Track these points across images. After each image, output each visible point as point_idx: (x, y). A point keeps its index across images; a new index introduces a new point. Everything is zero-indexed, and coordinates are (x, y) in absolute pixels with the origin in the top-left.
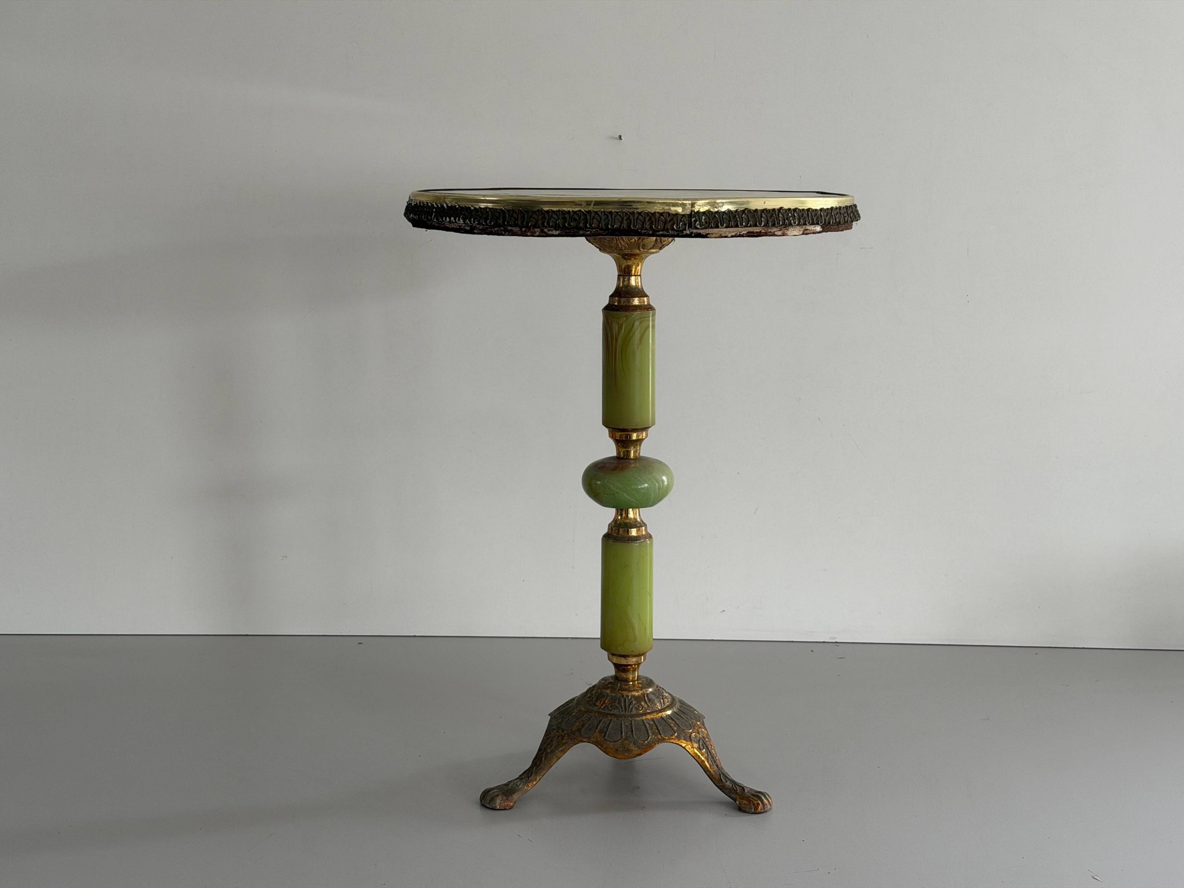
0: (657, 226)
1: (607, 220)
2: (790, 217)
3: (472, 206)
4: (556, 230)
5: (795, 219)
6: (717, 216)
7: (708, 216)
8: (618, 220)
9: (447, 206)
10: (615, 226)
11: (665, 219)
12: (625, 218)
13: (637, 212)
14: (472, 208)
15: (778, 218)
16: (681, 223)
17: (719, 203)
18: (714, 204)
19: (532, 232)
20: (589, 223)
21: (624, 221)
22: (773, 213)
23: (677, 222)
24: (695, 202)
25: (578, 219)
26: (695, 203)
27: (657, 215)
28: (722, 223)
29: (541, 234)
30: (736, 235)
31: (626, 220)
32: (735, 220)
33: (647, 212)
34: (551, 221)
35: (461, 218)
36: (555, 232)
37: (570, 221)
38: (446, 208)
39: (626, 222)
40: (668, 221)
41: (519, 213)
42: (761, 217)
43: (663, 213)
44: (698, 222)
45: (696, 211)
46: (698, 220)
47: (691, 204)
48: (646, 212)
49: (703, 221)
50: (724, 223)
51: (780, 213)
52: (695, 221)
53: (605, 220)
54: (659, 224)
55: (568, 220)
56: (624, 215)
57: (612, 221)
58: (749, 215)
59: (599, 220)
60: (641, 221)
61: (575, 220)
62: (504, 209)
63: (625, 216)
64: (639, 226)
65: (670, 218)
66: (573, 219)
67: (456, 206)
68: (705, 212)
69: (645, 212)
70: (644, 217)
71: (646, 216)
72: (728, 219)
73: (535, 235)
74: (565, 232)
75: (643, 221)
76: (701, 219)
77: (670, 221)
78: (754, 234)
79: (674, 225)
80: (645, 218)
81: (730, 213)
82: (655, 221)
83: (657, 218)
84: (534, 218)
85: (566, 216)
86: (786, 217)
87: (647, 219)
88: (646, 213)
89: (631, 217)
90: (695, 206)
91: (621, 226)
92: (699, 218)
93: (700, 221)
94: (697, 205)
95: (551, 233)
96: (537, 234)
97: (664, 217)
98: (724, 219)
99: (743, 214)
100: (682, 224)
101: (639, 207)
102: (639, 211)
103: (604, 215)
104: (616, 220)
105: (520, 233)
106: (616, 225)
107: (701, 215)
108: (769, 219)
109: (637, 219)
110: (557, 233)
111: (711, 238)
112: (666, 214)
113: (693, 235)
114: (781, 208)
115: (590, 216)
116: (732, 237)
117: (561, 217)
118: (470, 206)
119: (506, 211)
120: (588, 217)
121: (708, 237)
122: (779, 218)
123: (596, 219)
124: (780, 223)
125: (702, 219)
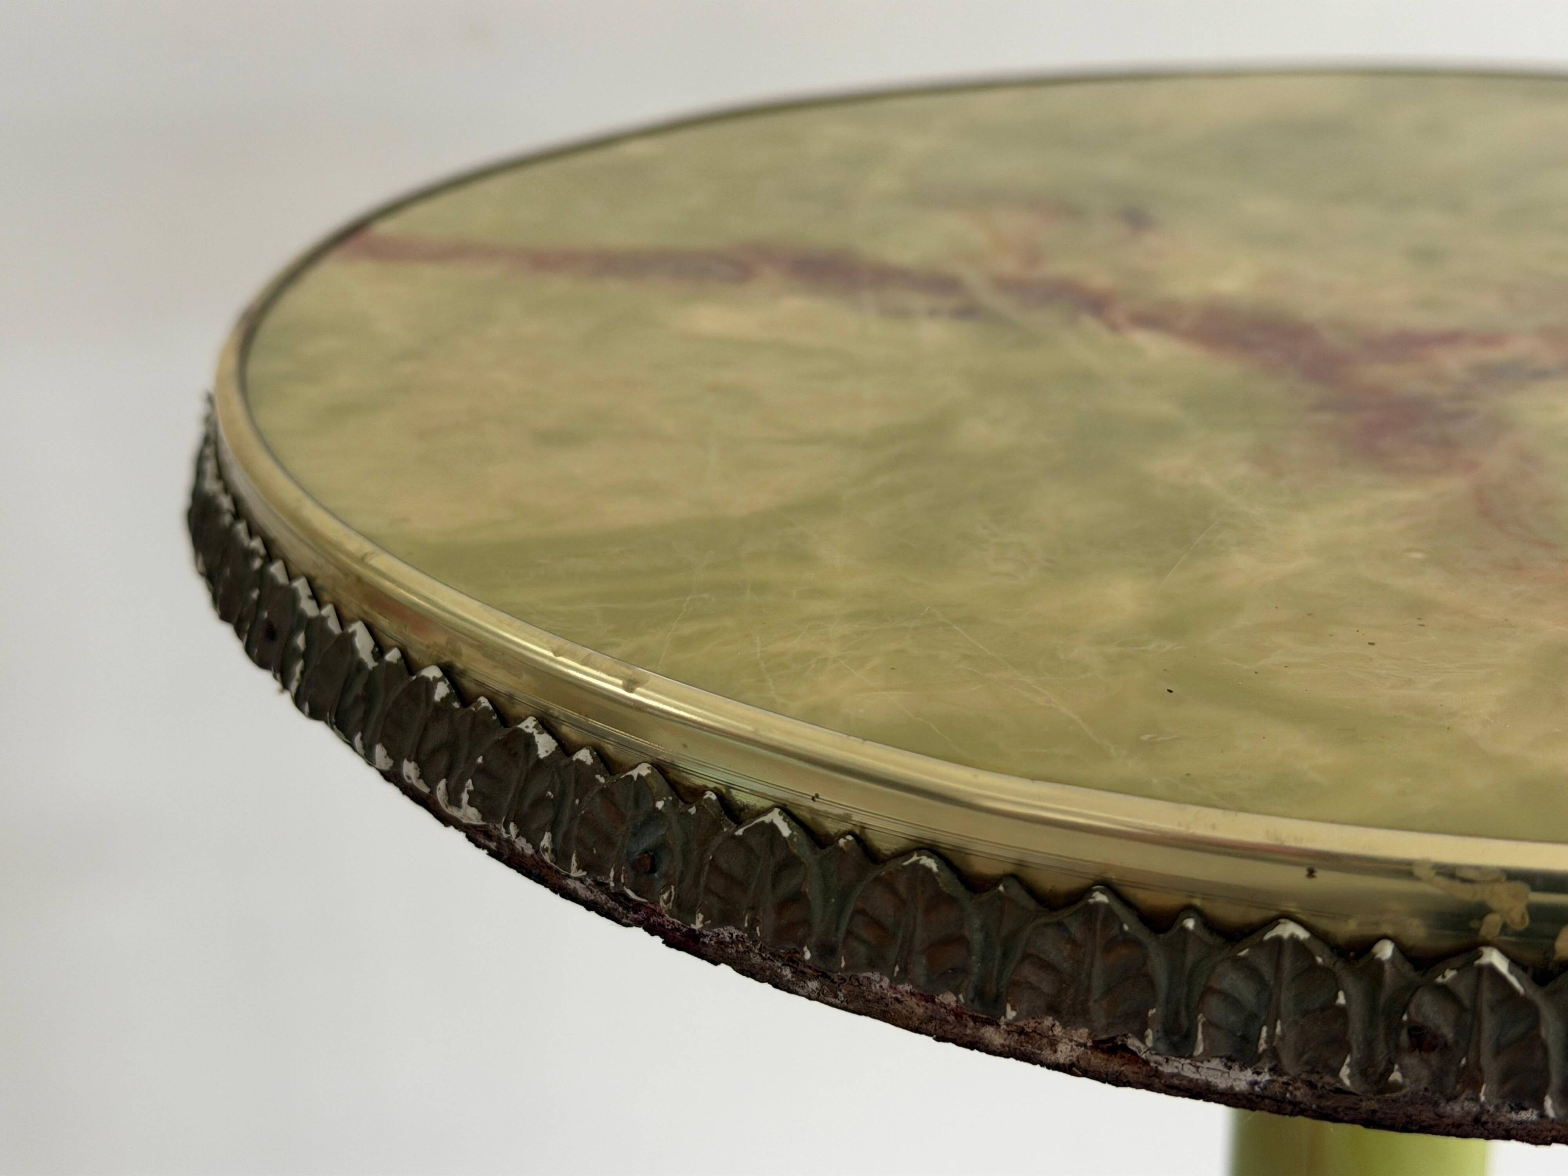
3: (546, 724)
9: (379, 651)
14: (545, 745)
20: (1556, 1080)
25: (1448, 1032)
29: (1097, 1060)
34: (1201, 1018)
35: (465, 797)
37: (1381, 1052)
38: (371, 664)
41: (911, 892)
55: (1356, 1025)
61: (1423, 1039)
62: (786, 831)
66: (1404, 1037)
67: (429, 688)
73: (1047, 1054)
74: (1311, 1085)
84: (1045, 965)
85: (1341, 1000)
96: (1064, 1052)
105: (920, 1011)
117: (1286, 998)
118: (529, 725)
119: (804, 851)
120: (1554, 1029)
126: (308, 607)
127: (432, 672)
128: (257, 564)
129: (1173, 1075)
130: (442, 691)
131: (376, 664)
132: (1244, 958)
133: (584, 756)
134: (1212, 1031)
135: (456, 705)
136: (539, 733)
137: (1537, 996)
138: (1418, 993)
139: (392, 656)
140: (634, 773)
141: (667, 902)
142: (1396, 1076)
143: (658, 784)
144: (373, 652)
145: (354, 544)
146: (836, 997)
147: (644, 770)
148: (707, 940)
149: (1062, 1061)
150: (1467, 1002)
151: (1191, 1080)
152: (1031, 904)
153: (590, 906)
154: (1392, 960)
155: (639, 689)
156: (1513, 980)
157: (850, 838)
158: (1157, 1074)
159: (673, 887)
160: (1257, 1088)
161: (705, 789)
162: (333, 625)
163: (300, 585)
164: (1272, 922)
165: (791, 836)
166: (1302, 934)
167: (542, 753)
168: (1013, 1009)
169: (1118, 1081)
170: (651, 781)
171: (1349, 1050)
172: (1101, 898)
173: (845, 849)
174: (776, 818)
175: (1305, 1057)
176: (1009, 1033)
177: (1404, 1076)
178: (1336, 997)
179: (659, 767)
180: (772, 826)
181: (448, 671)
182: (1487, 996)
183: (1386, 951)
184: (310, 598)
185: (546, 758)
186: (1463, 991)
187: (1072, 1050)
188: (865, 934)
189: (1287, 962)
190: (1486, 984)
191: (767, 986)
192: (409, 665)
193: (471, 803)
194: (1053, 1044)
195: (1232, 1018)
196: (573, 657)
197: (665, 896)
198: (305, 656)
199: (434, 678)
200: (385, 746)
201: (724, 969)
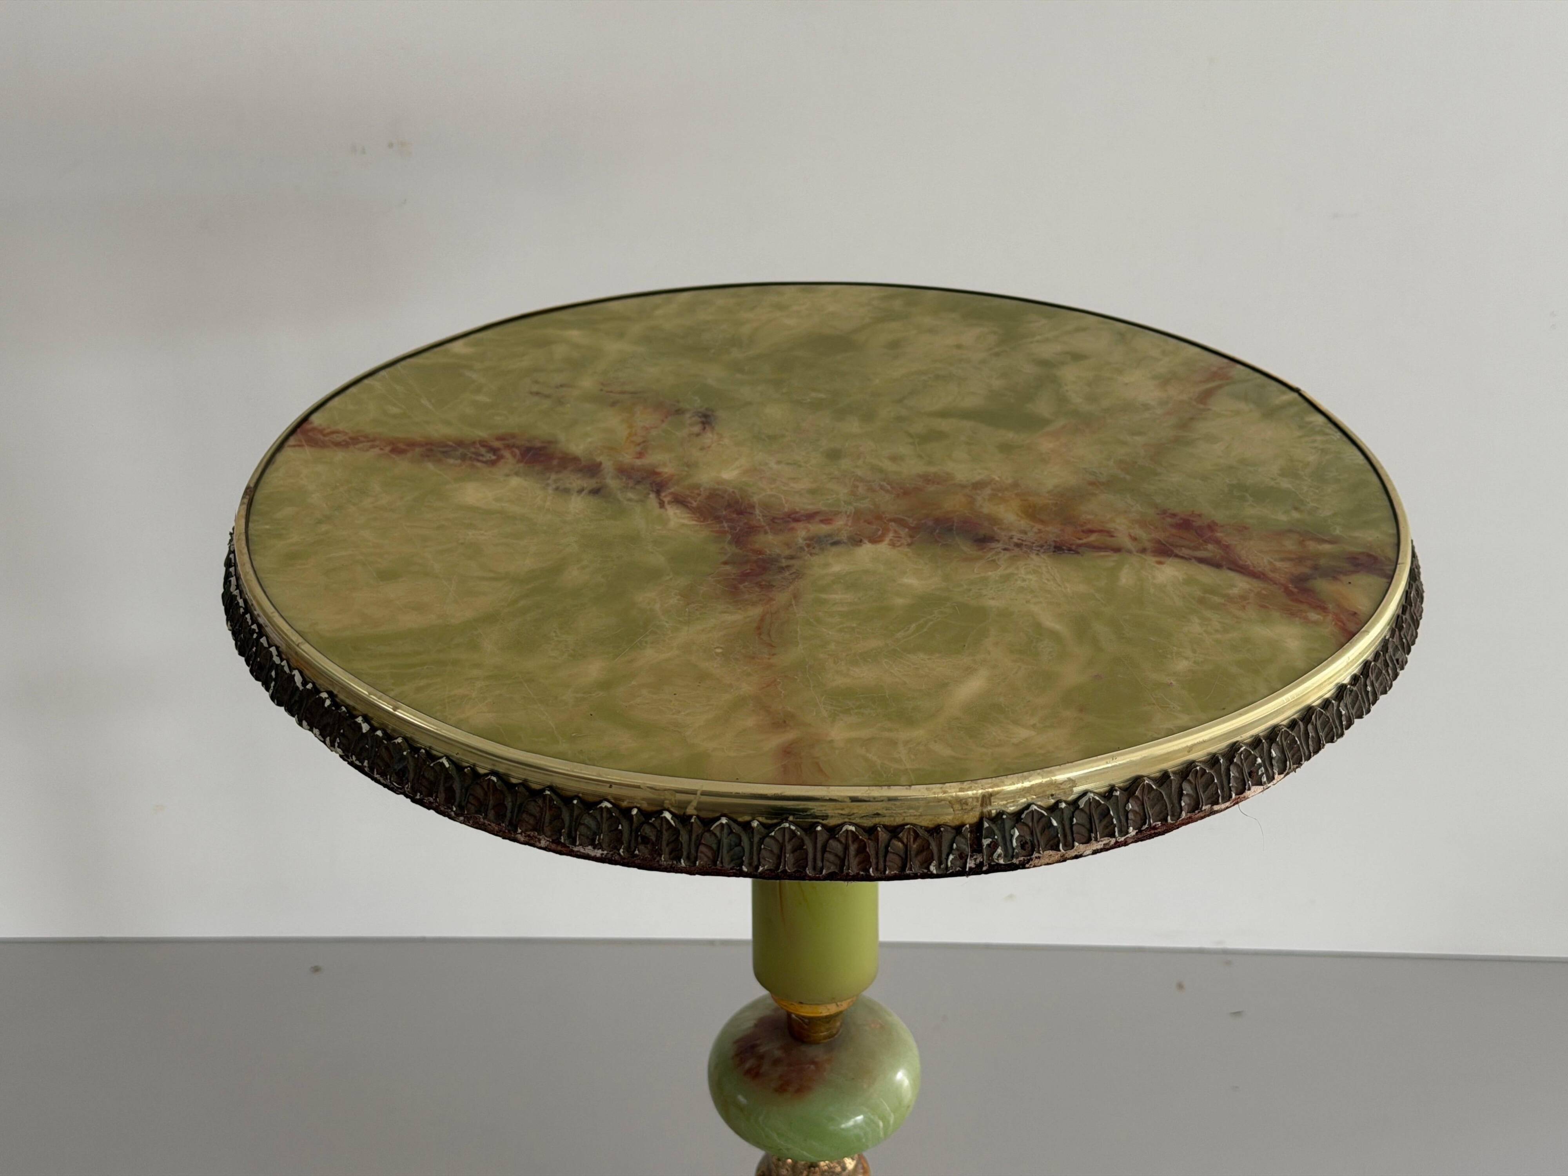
0: (881, 866)
1: (737, 849)
2: (1260, 766)
3: (366, 719)
4: (595, 847)
5: (1272, 765)
6: (1055, 823)
7: (1030, 824)
8: (771, 851)
9: (305, 683)
10: (761, 869)
11: (906, 846)
12: (789, 847)
13: (823, 826)
14: (365, 728)
15: (1225, 783)
16: (951, 857)
17: (1064, 782)
18: (1046, 789)
19: (529, 836)
20: (685, 854)
21: (788, 855)
22: (1212, 772)
23: (940, 851)
24: (990, 790)
25: (653, 838)
26: (991, 795)
27: (883, 835)
28: (1069, 838)
29: (553, 846)
30: (1107, 847)
31: (794, 851)
32: (1104, 822)
33: (853, 828)
34: (578, 833)
35: (336, 745)
36: (589, 850)
37: (632, 844)
38: (301, 688)
39: (792, 855)
40: (913, 853)
41: (489, 788)
42: (1180, 795)
43: (902, 826)
44: (999, 851)
45: (994, 812)
46: (1000, 840)
47: (980, 799)
48: (852, 831)
49: (1015, 844)
50: (1074, 841)
51: (1232, 768)
52: (993, 847)
53: (730, 849)
54: (888, 863)
55: (626, 836)
56: (787, 837)
57: (751, 853)
58: (1146, 798)
59: (714, 846)
60: (836, 855)
61: (645, 840)
62: (447, 765)
63: (790, 840)
64: (829, 868)
65: (919, 841)
66: (639, 839)
67: (324, 701)
68: (1021, 812)
69: (847, 831)
70: (843, 841)
71: (850, 842)
72: (1088, 826)
73: (537, 844)
75: (841, 854)
76: (1008, 838)
77: (919, 852)
78: (1159, 830)
79: (930, 864)
80: (846, 848)
81: (1093, 805)
82: (877, 854)
83: (882, 845)
84: (531, 815)
85: (620, 827)
86: (1246, 771)
87: (853, 848)
88: (849, 833)
89: (809, 846)
90: (992, 800)
91: (778, 867)
92: (1004, 837)
93: (1006, 840)
94: (998, 799)
95: (582, 850)
97: (903, 843)
98: (1074, 828)
99: (1128, 802)
100: (952, 859)
101: (830, 812)
102: (832, 822)
103: (729, 835)
104: (764, 853)
105: (497, 828)
106: (764, 866)
107: (1008, 825)
108: (1201, 792)
109: (824, 850)
110: (598, 853)
111: (1034, 866)
112: (909, 832)
113: (985, 868)
114: (1234, 748)
115: (690, 833)
116: (1095, 852)
117: (605, 827)
118: (359, 720)
119: (453, 773)
120: (684, 837)
121: (1028, 868)
122: (1229, 783)
123: (705, 845)
124: (1231, 797)
125: (1012, 836)
126: (276, 660)
127: (324, 695)
128: (255, 636)
129: (578, 851)
130: (328, 703)
131: (303, 688)
132: (591, 813)
133: (379, 733)
134: (582, 837)
135: (333, 708)
136: (364, 723)
137: (680, 827)
138: (644, 825)
139: (310, 686)
140: (396, 741)
141: (407, 788)
142: (637, 852)
143: (405, 745)
144: (302, 683)
145: (295, 638)
146: (469, 823)
147: (400, 740)
148: (425, 801)
149: (543, 846)
150: (659, 829)
151: (583, 853)
152: (527, 794)
153: (385, 786)
154: (636, 814)
155: (399, 711)
156: (672, 822)
157: (469, 768)
158: (573, 851)
159: (409, 783)
160: (603, 856)
161: (421, 748)
162: (286, 669)
163: (273, 649)
164: (601, 802)
165: (449, 767)
166: (609, 805)
167: (364, 731)
168: (520, 829)
169: (561, 853)
170: (402, 744)
171: (622, 844)
172: (548, 792)
173: (467, 773)
174: (444, 761)
175: (611, 846)
176: (525, 836)
177: (639, 852)
178: (618, 826)
179: (405, 739)
180: (442, 764)
181: (331, 695)
182: (665, 826)
183: (635, 811)
184: (277, 656)
185: (366, 733)
186: (657, 824)
187: (546, 843)
188: (473, 802)
189: (605, 815)
190: (664, 823)
191: (446, 819)
192: (316, 690)
193: (339, 747)
194: (539, 841)
195: (589, 833)
196: (375, 695)
197: (407, 786)
198: (275, 680)
199: (325, 698)
200: (307, 721)
201: (432, 812)
